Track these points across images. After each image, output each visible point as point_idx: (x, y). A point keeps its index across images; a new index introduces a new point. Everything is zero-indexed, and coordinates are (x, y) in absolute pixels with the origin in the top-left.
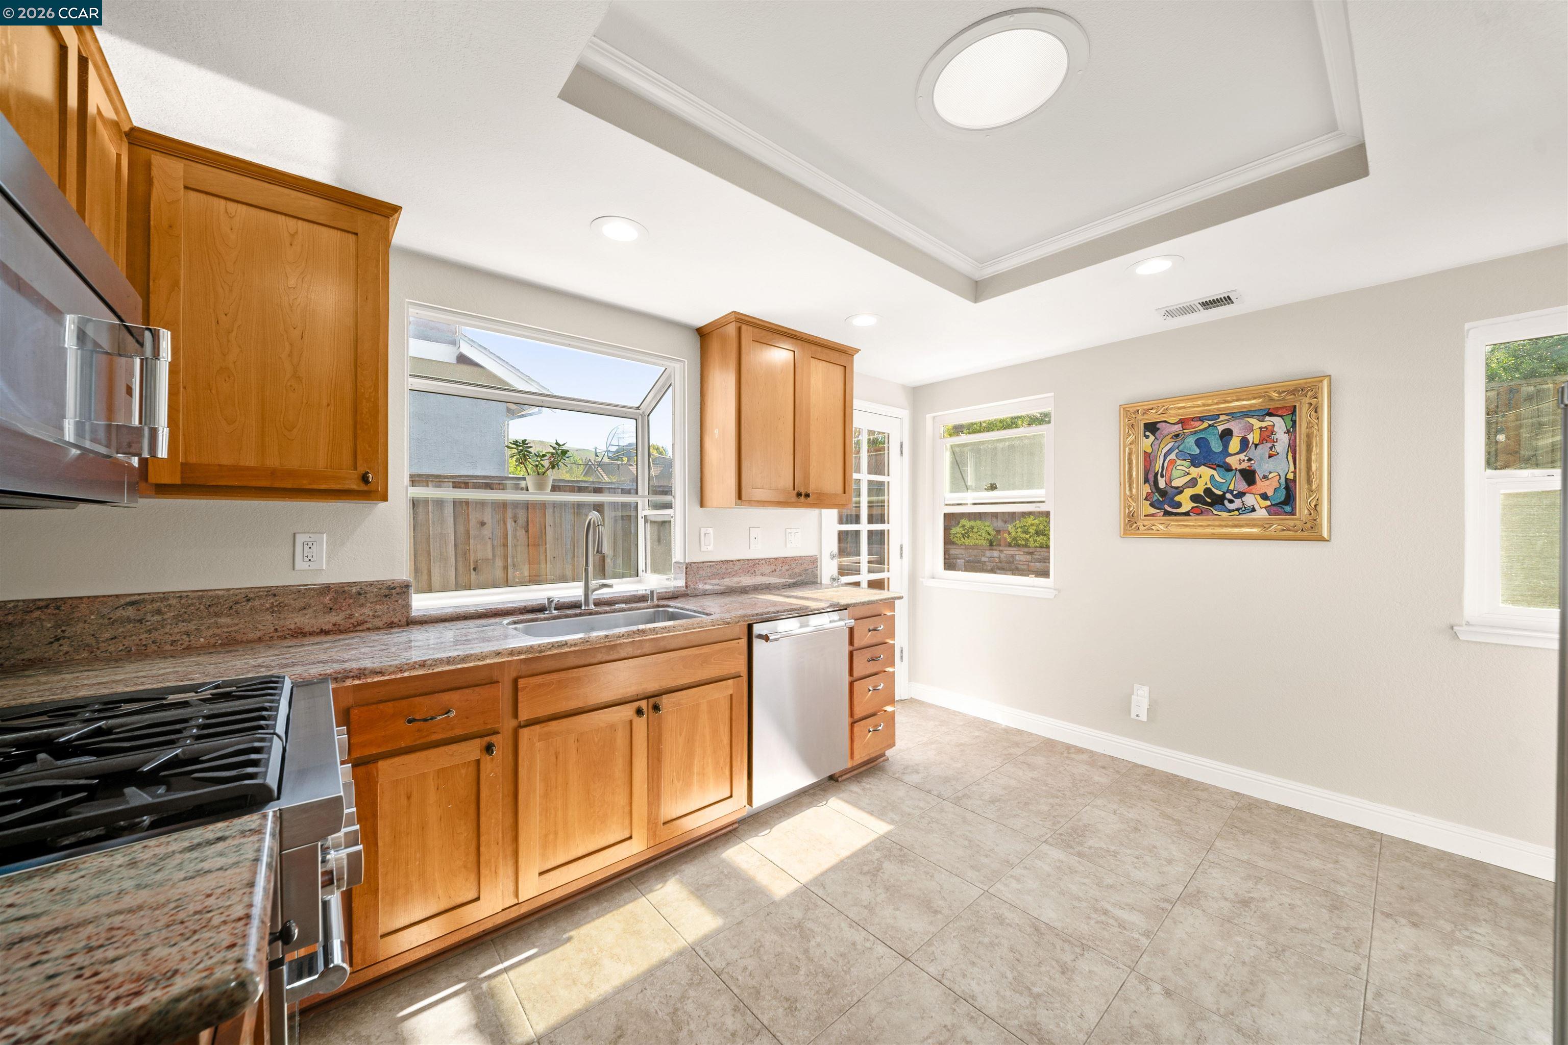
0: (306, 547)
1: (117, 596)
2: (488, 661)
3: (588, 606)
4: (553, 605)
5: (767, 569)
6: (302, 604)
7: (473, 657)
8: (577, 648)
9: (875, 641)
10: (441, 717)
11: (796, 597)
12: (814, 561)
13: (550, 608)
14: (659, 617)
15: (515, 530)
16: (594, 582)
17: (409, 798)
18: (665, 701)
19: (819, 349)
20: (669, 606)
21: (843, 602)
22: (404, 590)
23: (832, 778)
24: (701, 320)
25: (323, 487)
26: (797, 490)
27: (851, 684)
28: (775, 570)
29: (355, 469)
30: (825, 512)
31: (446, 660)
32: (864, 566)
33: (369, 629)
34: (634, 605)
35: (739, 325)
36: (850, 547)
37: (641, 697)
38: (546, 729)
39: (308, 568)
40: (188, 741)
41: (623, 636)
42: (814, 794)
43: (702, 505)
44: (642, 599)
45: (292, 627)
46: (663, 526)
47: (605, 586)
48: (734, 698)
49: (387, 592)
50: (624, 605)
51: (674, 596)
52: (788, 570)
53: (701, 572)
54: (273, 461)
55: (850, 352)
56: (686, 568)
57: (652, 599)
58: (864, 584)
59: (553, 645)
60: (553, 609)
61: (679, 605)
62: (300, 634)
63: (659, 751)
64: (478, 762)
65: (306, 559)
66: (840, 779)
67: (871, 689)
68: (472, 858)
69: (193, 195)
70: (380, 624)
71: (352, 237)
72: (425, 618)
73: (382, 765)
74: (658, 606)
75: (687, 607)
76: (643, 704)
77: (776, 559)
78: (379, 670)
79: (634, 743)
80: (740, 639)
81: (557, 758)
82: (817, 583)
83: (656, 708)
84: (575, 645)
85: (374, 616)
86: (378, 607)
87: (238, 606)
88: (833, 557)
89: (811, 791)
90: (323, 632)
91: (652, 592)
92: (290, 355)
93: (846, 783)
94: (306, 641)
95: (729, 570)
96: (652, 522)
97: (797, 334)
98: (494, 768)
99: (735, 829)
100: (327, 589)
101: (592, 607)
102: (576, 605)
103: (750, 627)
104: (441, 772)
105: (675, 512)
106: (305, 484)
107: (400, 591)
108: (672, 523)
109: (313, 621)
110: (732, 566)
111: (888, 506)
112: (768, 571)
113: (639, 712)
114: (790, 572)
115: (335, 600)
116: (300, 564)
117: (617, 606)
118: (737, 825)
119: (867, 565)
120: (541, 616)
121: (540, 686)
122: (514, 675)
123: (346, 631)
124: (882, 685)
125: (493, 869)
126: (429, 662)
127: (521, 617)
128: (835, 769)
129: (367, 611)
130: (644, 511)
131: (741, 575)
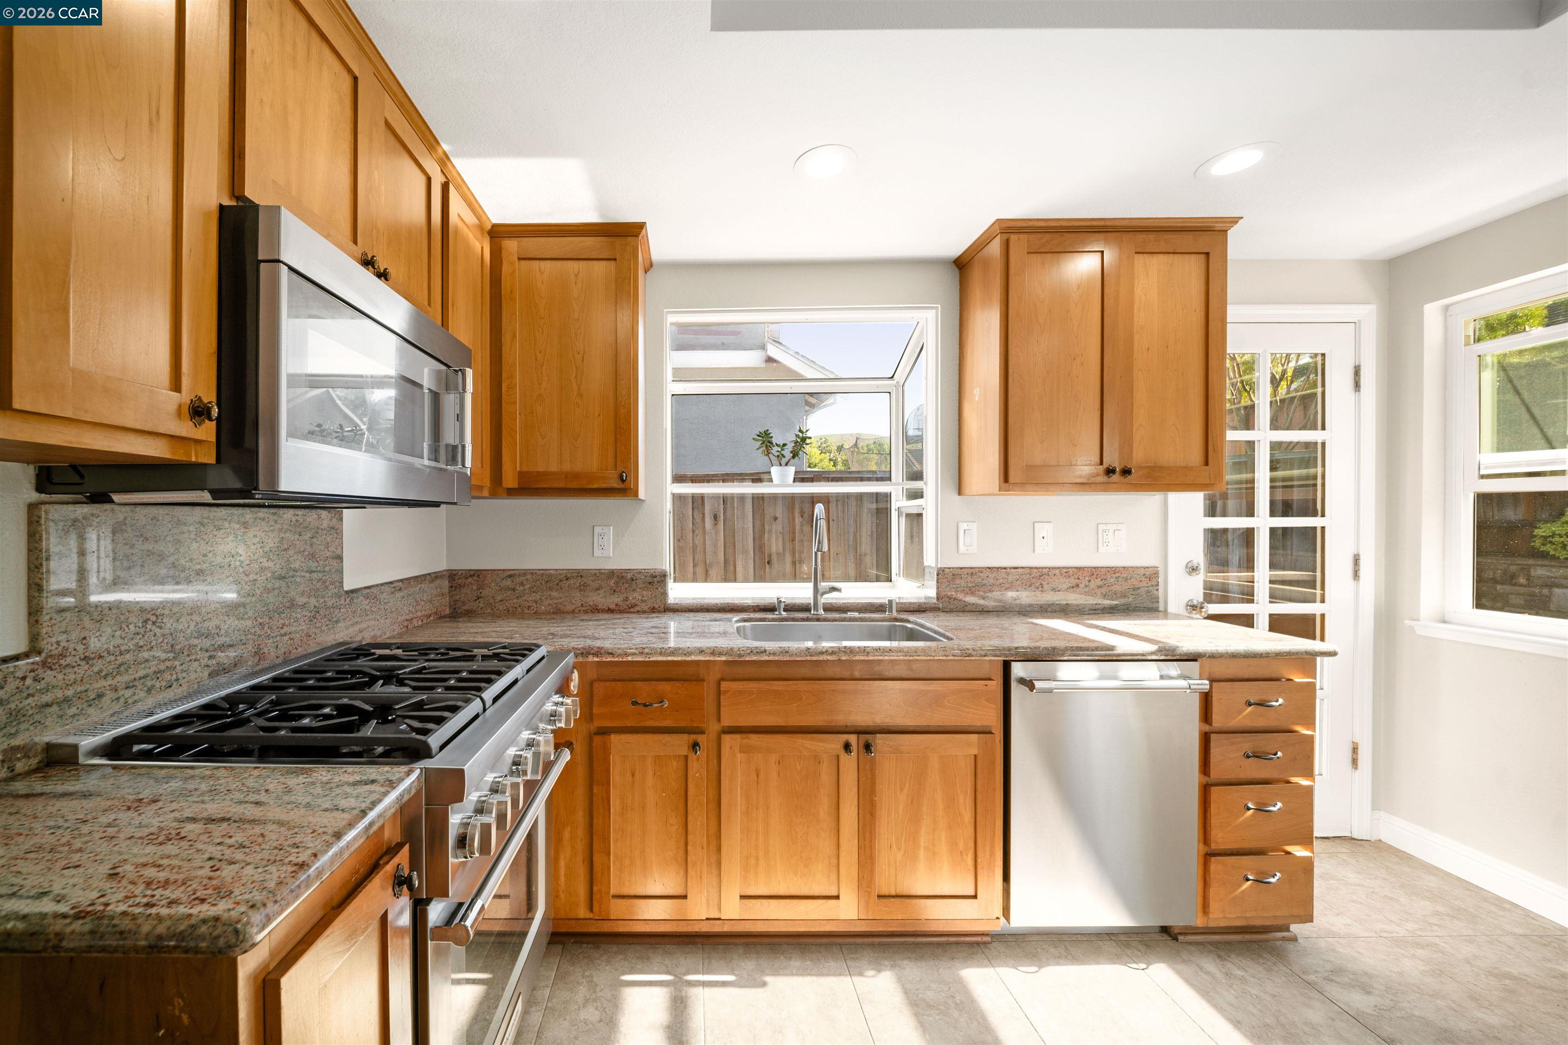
0: (600, 538)
1: (504, 570)
2: (693, 658)
3: (817, 611)
4: (782, 606)
5: (1065, 583)
6: (597, 586)
7: (681, 651)
8: (776, 658)
9: (1261, 723)
10: (657, 705)
11: (1104, 629)
12: (1152, 576)
13: (780, 609)
14: (895, 632)
15: (802, 525)
16: (824, 584)
17: (633, 775)
18: (880, 741)
19: (1152, 236)
20: (908, 621)
21: (1187, 646)
22: (663, 578)
23: (1165, 930)
24: (956, 246)
25: (595, 486)
26: (1105, 465)
27: (1205, 791)
28: (1078, 586)
29: (616, 470)
30: (1176, 499)
31: (659, 650)
32: (1262, 588)
33: (638, 611)
34: (867, 615)
35: (1005, 236)
36: (1236, 554)
37: (852, 729)
38: (746, 741)
39: (601, 555)
40: (440, 690)
41: (826, 651)
42: (1127, 945)
43: (960, 493)
44: (880, 608)
45: (591, 603)
46: (916, 519)
47: (834, 589)
48: (979, 758)
49: (650, 580)
50: (856, 615)
51: (920, 609)
52: (1100, 587)
53: (957, 581)
54: (567, 467)
55: (1219, 226)
56: (938, 575)
57: (891, 611)
58: (1263, 621)
59: (752, 651)
60: (782, 610)
61: (920, 621)
62: (596, 610)
63: (873, 804)
64: (686, 757)
65: (600, 548)
66: (1181, 938)
67: (1250, 805)
68: (681, 853)
69: (523, 262)
70: (646, 608)
71: (613, 263)
72: (677, 607)
73: (614, 738)
74: (896, 620)
75: (928, 624)
76: (852, 739)
77: (1079, 569)
78: (610, 651)
79: (841, 782)
80: (990, 679)
81: (758, 776)
82: (1156, 610)
83: (868, 747)
84: (774, 654)
85: (642, 600)
86: (645, 593)
87: (562, 583)
88: (1193, 570)
89: (1123, 938)
90: (610, 611)
91: (890, 602)
92: (576, 377)
93: (1193, 948)
94: (601, 616)
95: (1001, 581)
96: (908, 515)
97: (1108, 224)
98: (698, 767)
99: (985, 943)
100: (612, 573)
101: (821, 612)
102: (805, 608)
103: (1007, 666)
104: (658, 759)
105: (926, 503)
106: (585, 484)
107: (657, 580)
108: (924, 516)
109: (603, 600)
110: (1004, 575)
111: (1323, 485)
112: (1065, 586)
113: (847, 747)
114: (1103, 590)
115: (617, 583)
116: (597, 553)
117: (850, 614)
118: (988, 939)
119: (1268, 585)
120: (770, 616)
121: (741, 692)
122: (719, 676)
123: (621, 612)
124: (1279, 805)
125: (699, 873)
126: (646, 650)
127: (752, 615)
128: (1175, 921)
129: (636, 595)
130: (899, 502)
131: (1020, 589)
